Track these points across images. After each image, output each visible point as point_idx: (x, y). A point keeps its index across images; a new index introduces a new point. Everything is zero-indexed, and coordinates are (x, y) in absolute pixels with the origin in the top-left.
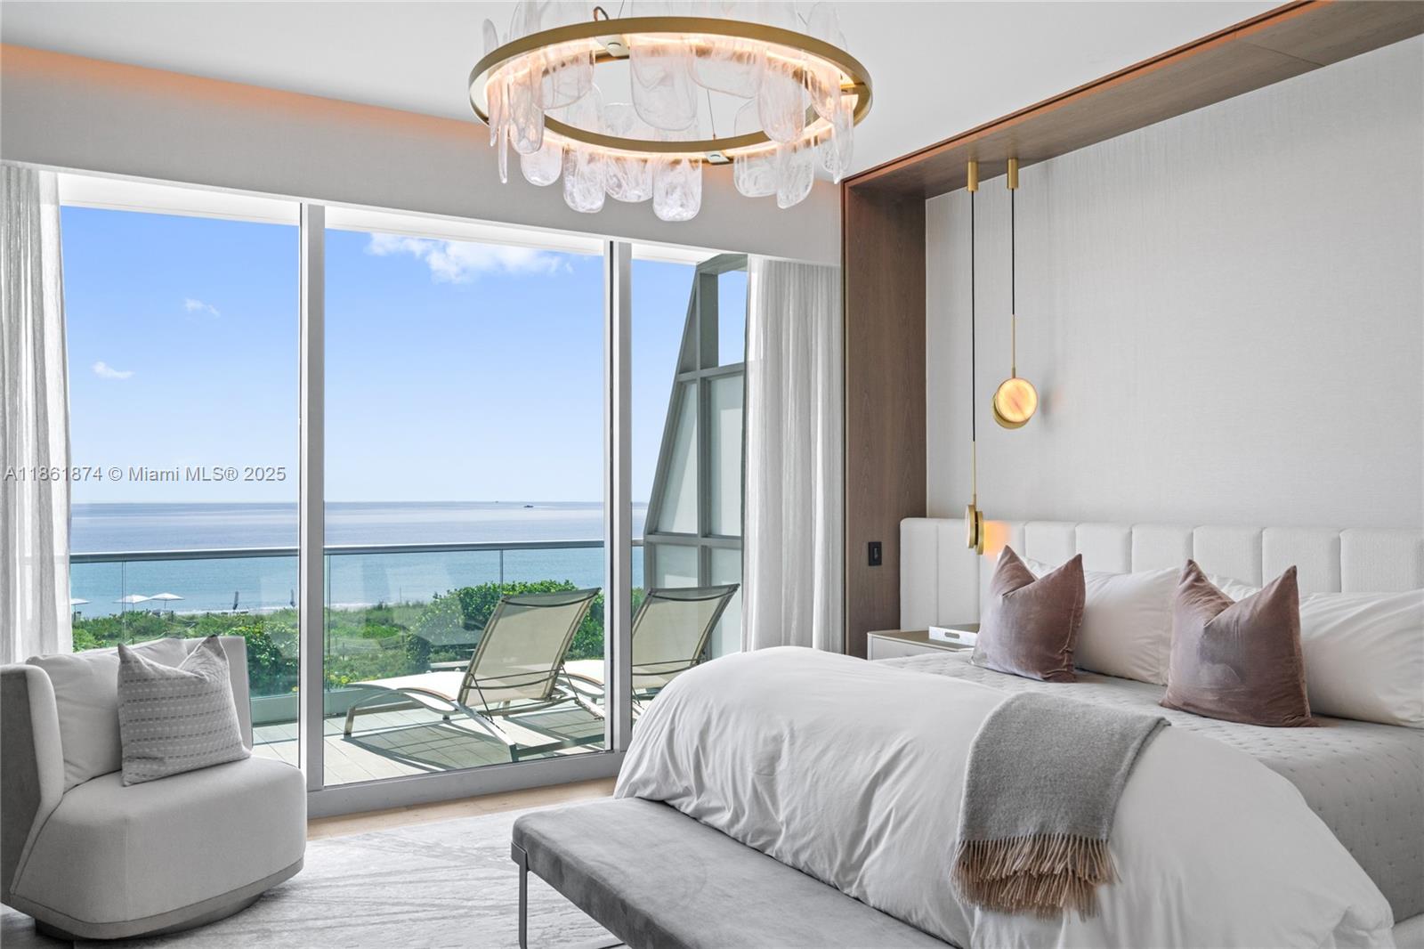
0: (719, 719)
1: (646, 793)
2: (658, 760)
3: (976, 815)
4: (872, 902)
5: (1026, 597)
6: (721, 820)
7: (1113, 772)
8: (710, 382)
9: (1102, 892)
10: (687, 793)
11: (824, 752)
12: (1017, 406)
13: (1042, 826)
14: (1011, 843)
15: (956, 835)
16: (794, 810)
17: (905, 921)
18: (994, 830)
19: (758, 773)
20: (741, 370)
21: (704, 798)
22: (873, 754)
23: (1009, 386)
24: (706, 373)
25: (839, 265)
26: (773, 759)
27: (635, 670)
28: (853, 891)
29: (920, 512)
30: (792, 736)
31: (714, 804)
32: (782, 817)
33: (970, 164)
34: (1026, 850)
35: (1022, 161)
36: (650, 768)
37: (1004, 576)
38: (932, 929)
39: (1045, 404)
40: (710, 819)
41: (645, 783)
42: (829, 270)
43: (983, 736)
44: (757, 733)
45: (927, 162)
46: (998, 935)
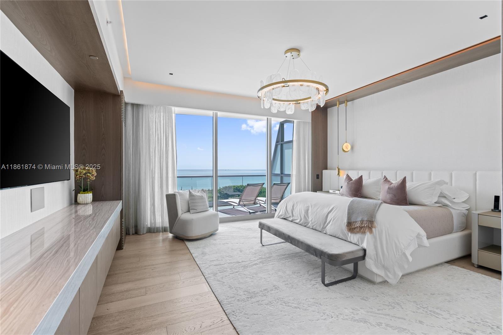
0: (296, 204)
1: (282, 217)
2: (284, 211)
3: (349, 218)
4: (328, 234)
5: (352, 183)
6: (297, 221)
7: (375, 210)
8: (283, 145)
9: (374, 229)
10: (290, 217)
11: (318, 209)
12: (347, 148)
13: (362, 219)
14: (356, 222)
15: (345, 221)
16: (313, 218)
17: (335, 237)
18: (353, 220)
19: (305, 212)
20: (291, 142)
21: (293, 218)
22: (328, 208)
23: (345, 144)
24: (282, 143)
25: (311, 122)
26: (308, 210)
27: (272, 199)
28: (324, 232)
29: (326, 169)
30: (311, 206)
31: (296, 218)
32: (310, 220)
33: (337, 102)
34: (359, 223)
35: (348, 101)
36: (283, 213)
37: (347, 179)
38: (340, 238)
39: (352, 148)
40: (295, 221)
41: (281, 215)
42: (309, 123)
43: (349, 205)
44: (304, 206)
45: (329, 102)
46: (354, 238)
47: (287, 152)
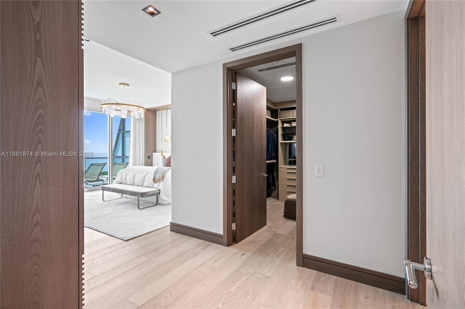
0: (128, 172)
1: (118, 183)
2: (120, 179)
3: (154, 176)
4: (145, 186)
6: (128, 183)
7: (166, 171)
9: (164, 180)
10: (124, 181)
11: (140, 174)
12: (167, 139)
13: (160, 175)
15: (153, 178)
17: (148, 187)
18: (156, 177)
19: (133, 177)
20: (129, 132)
21: (126, 182)
22: (145, 173)
24: (123, 132)
28: (143, 186)
29: (155, 152)
31: (128, 182)
32: (136, 181)
34: (158, 178)
36: (119, 179)
37: (164, 158)
40: (127, 184)
41: (118, 181)
42: (143, 120)
43: (156, 170)
46: (156, 185)
47: (127, 139)
